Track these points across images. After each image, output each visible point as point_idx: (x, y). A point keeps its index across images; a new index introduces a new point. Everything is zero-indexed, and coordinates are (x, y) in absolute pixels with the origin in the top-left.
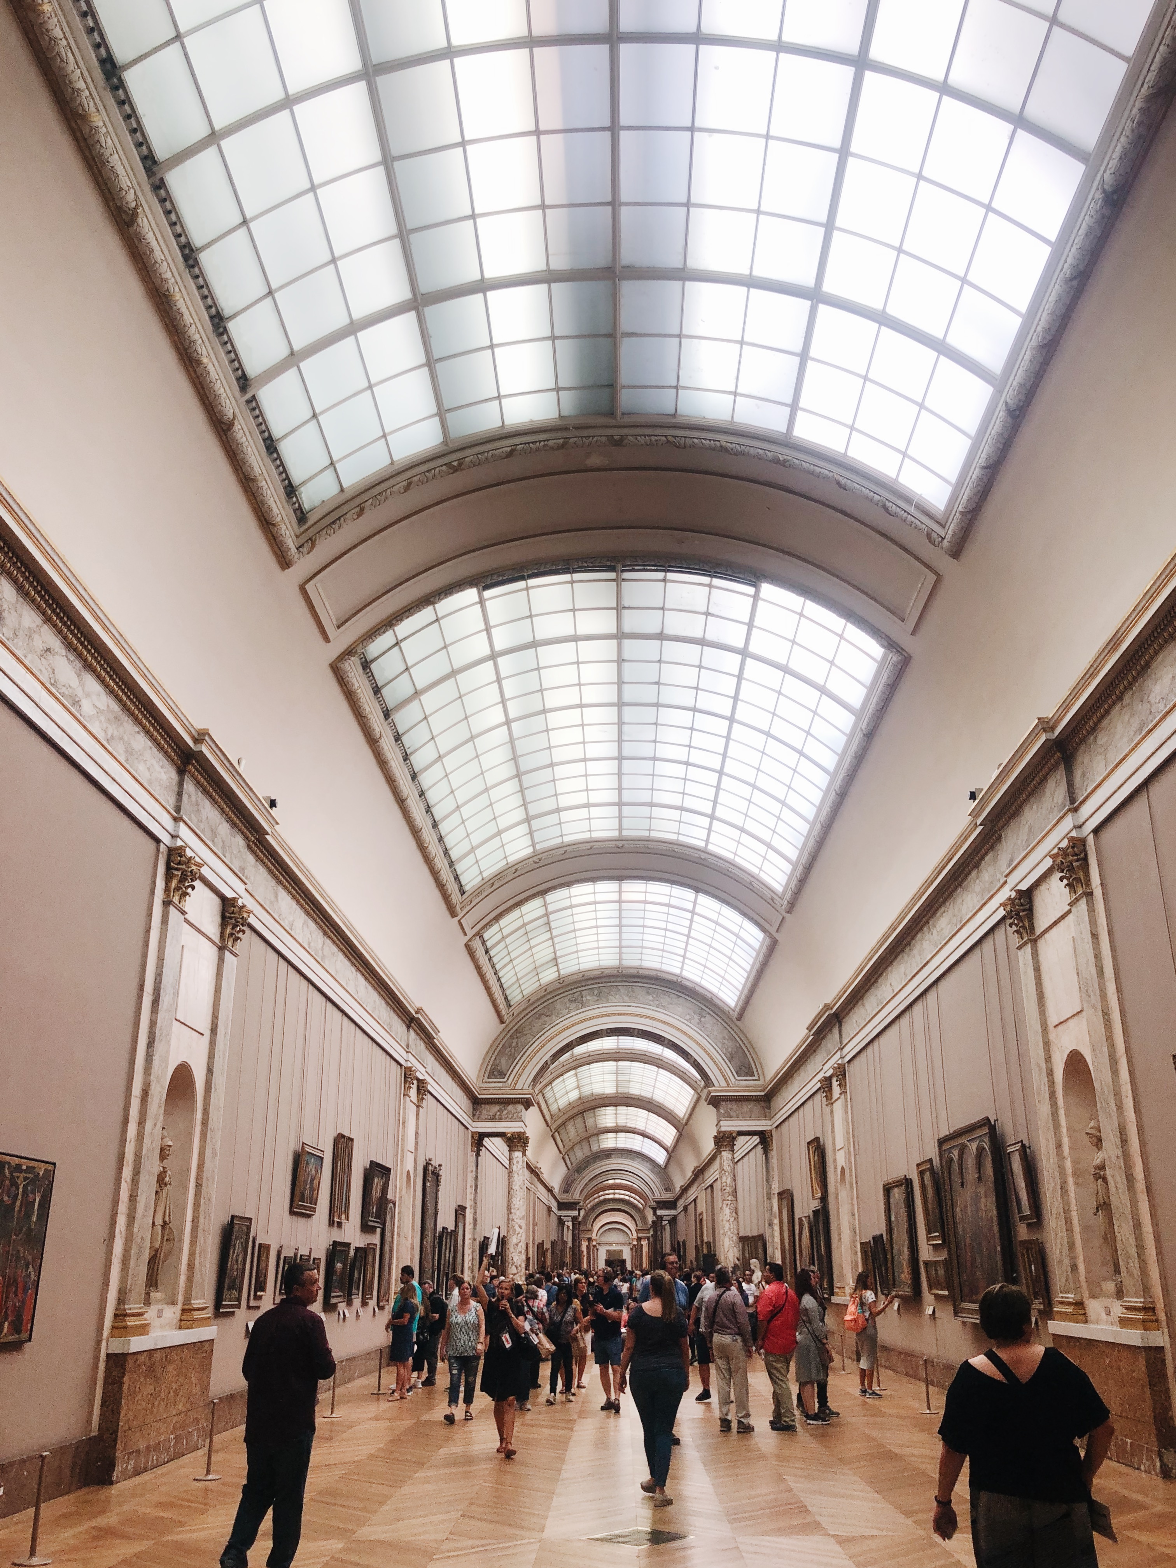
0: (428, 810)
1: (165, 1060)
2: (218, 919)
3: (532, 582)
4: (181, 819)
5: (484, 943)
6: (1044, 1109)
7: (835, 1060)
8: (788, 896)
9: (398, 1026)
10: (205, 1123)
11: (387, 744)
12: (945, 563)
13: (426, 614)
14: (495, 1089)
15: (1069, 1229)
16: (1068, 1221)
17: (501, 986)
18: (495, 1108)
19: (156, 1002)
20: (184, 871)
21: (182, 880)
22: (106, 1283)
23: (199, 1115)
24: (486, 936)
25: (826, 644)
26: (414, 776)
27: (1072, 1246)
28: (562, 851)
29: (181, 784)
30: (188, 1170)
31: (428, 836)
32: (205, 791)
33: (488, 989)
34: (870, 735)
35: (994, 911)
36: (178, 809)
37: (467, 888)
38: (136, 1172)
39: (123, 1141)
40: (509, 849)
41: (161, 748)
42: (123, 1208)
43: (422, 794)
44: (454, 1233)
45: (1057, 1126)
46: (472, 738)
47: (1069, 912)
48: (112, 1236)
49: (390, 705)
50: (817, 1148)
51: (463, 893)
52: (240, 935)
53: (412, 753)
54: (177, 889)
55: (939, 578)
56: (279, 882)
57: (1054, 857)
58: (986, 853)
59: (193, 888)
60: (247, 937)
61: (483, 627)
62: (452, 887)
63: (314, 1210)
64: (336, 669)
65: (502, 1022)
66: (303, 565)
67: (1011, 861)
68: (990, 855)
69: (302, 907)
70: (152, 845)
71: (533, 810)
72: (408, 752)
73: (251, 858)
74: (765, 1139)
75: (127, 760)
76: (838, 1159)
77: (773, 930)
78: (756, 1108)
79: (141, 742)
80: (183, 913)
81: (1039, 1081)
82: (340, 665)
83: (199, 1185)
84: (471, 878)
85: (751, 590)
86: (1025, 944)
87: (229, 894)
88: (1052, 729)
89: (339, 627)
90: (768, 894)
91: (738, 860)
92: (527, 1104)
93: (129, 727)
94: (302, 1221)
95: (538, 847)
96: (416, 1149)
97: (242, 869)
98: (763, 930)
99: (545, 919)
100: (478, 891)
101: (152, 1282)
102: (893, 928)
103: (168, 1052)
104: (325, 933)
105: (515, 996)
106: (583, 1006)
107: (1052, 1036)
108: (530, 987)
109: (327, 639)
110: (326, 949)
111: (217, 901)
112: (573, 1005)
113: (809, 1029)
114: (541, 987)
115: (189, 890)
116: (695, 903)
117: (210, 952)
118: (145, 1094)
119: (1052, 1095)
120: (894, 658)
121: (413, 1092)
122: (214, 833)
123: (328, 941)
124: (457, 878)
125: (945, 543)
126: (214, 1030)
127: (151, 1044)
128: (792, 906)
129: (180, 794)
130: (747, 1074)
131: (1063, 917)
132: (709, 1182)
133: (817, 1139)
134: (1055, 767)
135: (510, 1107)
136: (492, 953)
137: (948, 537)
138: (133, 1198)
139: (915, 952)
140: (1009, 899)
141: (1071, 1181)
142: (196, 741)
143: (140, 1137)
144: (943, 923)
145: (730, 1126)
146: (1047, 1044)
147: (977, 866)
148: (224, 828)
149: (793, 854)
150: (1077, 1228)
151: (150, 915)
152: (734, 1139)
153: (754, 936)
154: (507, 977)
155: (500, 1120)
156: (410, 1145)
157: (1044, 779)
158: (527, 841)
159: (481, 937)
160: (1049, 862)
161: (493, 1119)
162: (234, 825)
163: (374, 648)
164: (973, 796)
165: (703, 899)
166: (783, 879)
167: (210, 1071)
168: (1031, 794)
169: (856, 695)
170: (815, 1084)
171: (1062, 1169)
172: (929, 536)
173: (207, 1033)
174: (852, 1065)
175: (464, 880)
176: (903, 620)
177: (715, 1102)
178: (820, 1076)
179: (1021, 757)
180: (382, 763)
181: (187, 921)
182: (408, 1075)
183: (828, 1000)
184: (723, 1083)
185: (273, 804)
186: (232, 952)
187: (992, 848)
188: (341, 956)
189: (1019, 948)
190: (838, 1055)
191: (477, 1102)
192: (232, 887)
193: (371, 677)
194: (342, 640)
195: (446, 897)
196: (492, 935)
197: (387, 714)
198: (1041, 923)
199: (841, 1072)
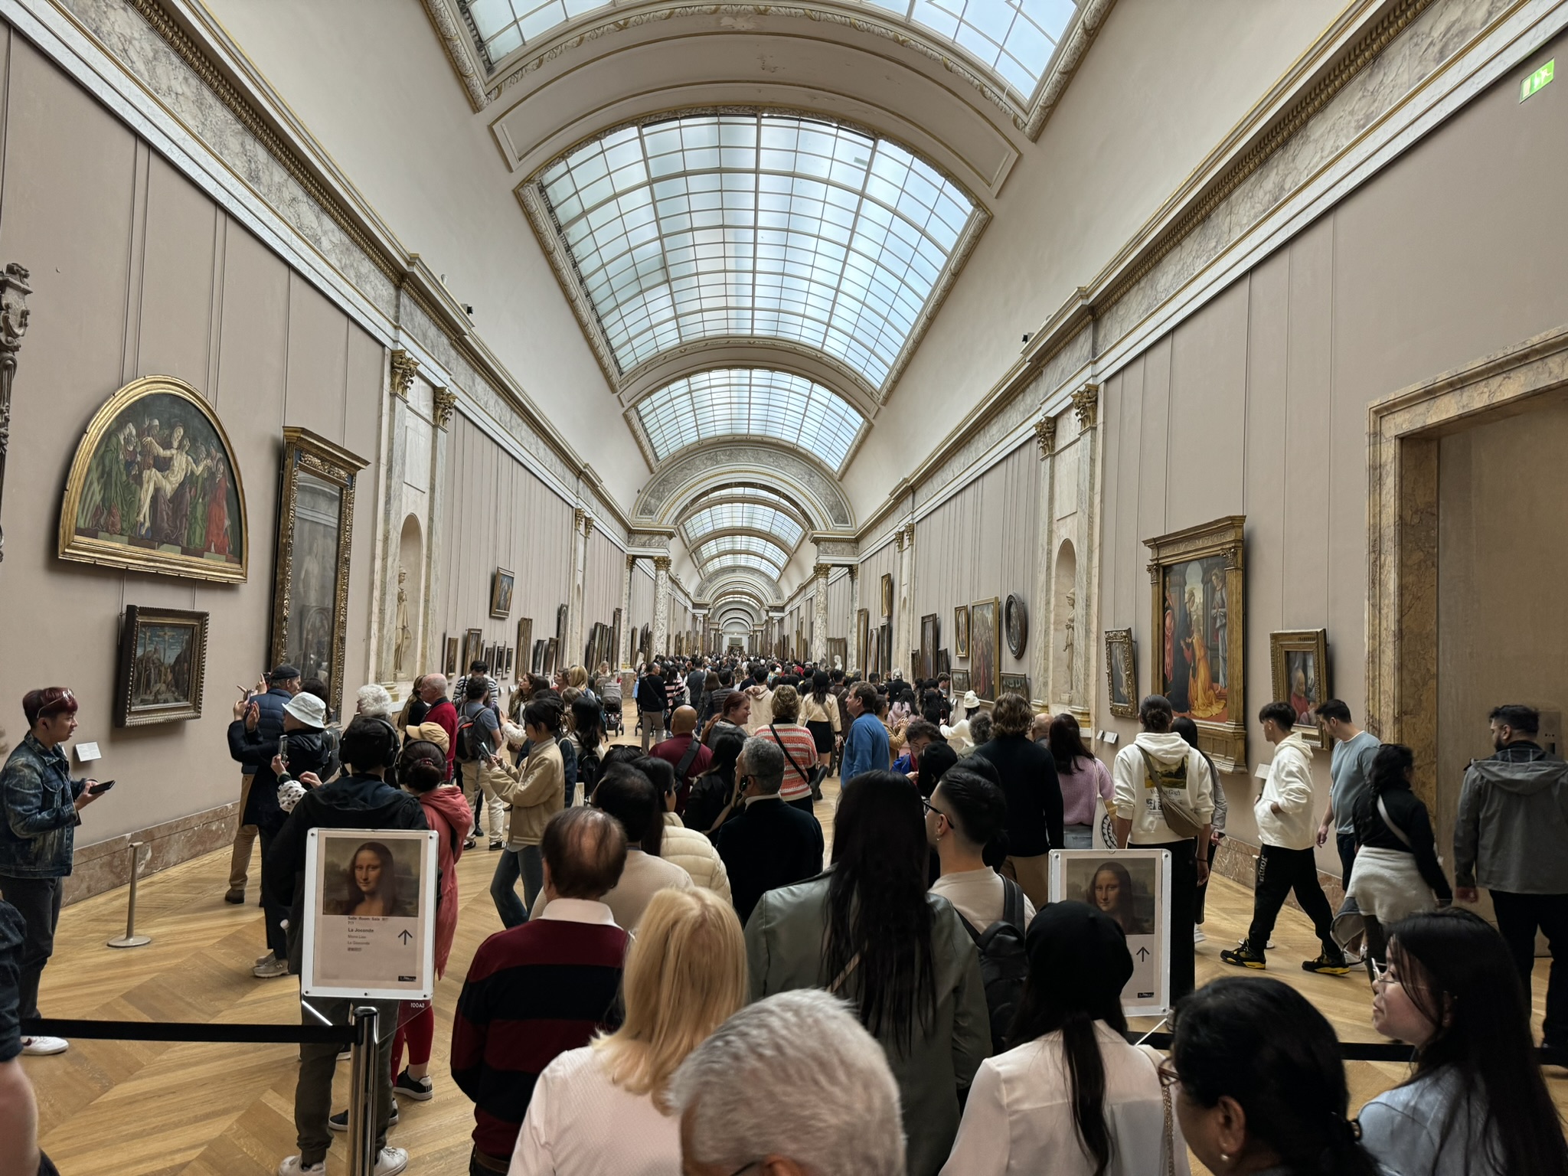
0: (593, 308)
1: (399, 513)
2: (431, 404)
3: (684, 122)
4: (400, 328)
5: (638, 412)
6: (1042, 577)
7: (908, 520)
8: (884, 391)
9: (570, 477)
10: (429, 557)
11: (560, 256)
12: (1026, 145)
13: (594, 147)
14: (645, 522)
15: (1046, 659)
16: (1046, 653)
17: (652, 445)
18: (645, 538)
19: (390, 470)
20: (404, 369)
21: (404, 376)
22: (367, 668)
23: (424, 551)
24: (640, 407)
25: (930, 196)
26: (582, 281)
27: (1046, 670)
28: (704, 343)
29: (398, 298)
30: (419, 590)
31: (593, 329)
32: (417, 303)
33: (641, 448)
34: (956, 275)
35: (1028, 430)
36: (397, 319)
37: (625, 370)
38: (383, 594)
39: (372, 571)
40: (660, 340)
41: (382, 270)
42: (375, 618)
43: (588, 295)
44: (614, 627)
45: (1048, 590)
46: (630, 250)
47: (1079, 439)
48: (369, 637)
49: (563, 222)
50: (889, 581)
51: (621, 374)
52: (448, 416)
53: (580, 261)
54: (400, 383)
55: (1020, 155)
56: (475, 370)
57: (1074, 397)
58: (1031, 383)
59: (412, 382)
60: (454, 418)
61: (641, 157)
62: (613, 370)
63: (507, 615)
64: (517, 194)
65: (652, 472)
66: (492, 109)
67: (1047, 393)
68: (1034, 384)
69: (494, 389)
70: (379, 348)
71: (682, 309)
72: (577, 260)
73: (453, 353)
74: (852, 570)
75: (357, 283)
76: (902, 592)
77: (871, 417)
78: (847, 547)
79: (367, 267)
80: (406, 402)
81: (1042, 558)
82: (521, 191)
83: (427, 601)
84: (627, 362)
85: (871, 143)
86: (1046, 458)
87: (439, 384)
88: (1088, 297)
89: (520, 159)
90: (869, 390)
91: (847, 361)
92: (671, 536)
93: (357, 255)
94: (498, 622)
95: (684, 339)
96: (584, 568)
97: (447, 363)
98: (863, 416)
99: (689, 396)
100: (634, 372)
101: (398, 666)
102: (959, 428)
103: (401, 508)
104: (512, 409)
105: (662, 453)
106: (717, 463)
107: (1055, 527)
108: (674, 446)
109: (510, 170)
110: (513, 421)
111: (429, 389)
112: (709, 463)
113: (891, 494)
114: (684, 447)
115: (409, 384)
116: (811, 390)
117: (425, 429)
118: (386, 539)
119: (1049, 568)
120: (980, 215)
121: (582, 528)
122: (425, 336)
123: (515, 415)
124: (616, 362)
125: (1027, 129)
126: (432, 489)
127: (388, 502)
128: (886, 400)
129: (398, 306)
130: (843, 522)
131: (1074, 442)
132: (809, 596)
133: (889, 575)
134: (1086, 326)
135: (657, 538)
136: (645, 420)
137: (1030, 124)
138: (382, 611)
139: (973, 448)
140: (1040, 422)
141: (1052, 627)
142: (409, 263)
143: (384, 569)
144: (995, 430)
145: (825, 560)
146: (1050, 532)
147: (1023, 391)
148: (432, 331)
149: (891, 361)
150: (1051, 659)
151: (381, 404)
152: (829, 569)
153: (857, 420)
154: (656, 439)
155: (650, 546)
156: (580, 566)
157: (1078, 334)
158: (675, 334)
159: (637, 409)
160: (1070, 400)
161: (643, 545)
162: (439, 328)
163: (549, 176)
164: (1025, 339)
165: (817, 388)
166: (882, 379)
167: (431, 519)
168: (1067, 344)
169: (949, 241)
170: (891, 536)
171: (1047, 619)
172: (1015, 121)
173: (428, 491)
174: (920, 524)
175: (622, 363)
176: (989, 185)
177: (817, 541)
178: (896, 530)
179: (1063, 316)
180: (556, 271)
181: (408, 407)
182: (578, 514)
183: (906, 476)
184: (824, 528)
185: (469, 310)
186: (443, 430)
187: (1035, 379)
188: (525, 426)
189: (1042, 460)
190: (910, 517)
191: (631, 532)
192: (441, 379)
193: (547, 199)
194: (522, 171)
195: (608, 378)
196: (645, 406)
197: (559, 229)
198: (1061, 443)
199: (911, 529)
